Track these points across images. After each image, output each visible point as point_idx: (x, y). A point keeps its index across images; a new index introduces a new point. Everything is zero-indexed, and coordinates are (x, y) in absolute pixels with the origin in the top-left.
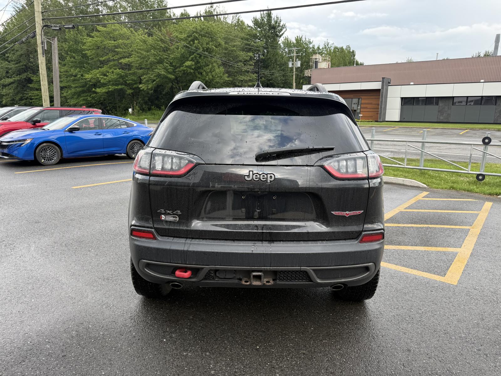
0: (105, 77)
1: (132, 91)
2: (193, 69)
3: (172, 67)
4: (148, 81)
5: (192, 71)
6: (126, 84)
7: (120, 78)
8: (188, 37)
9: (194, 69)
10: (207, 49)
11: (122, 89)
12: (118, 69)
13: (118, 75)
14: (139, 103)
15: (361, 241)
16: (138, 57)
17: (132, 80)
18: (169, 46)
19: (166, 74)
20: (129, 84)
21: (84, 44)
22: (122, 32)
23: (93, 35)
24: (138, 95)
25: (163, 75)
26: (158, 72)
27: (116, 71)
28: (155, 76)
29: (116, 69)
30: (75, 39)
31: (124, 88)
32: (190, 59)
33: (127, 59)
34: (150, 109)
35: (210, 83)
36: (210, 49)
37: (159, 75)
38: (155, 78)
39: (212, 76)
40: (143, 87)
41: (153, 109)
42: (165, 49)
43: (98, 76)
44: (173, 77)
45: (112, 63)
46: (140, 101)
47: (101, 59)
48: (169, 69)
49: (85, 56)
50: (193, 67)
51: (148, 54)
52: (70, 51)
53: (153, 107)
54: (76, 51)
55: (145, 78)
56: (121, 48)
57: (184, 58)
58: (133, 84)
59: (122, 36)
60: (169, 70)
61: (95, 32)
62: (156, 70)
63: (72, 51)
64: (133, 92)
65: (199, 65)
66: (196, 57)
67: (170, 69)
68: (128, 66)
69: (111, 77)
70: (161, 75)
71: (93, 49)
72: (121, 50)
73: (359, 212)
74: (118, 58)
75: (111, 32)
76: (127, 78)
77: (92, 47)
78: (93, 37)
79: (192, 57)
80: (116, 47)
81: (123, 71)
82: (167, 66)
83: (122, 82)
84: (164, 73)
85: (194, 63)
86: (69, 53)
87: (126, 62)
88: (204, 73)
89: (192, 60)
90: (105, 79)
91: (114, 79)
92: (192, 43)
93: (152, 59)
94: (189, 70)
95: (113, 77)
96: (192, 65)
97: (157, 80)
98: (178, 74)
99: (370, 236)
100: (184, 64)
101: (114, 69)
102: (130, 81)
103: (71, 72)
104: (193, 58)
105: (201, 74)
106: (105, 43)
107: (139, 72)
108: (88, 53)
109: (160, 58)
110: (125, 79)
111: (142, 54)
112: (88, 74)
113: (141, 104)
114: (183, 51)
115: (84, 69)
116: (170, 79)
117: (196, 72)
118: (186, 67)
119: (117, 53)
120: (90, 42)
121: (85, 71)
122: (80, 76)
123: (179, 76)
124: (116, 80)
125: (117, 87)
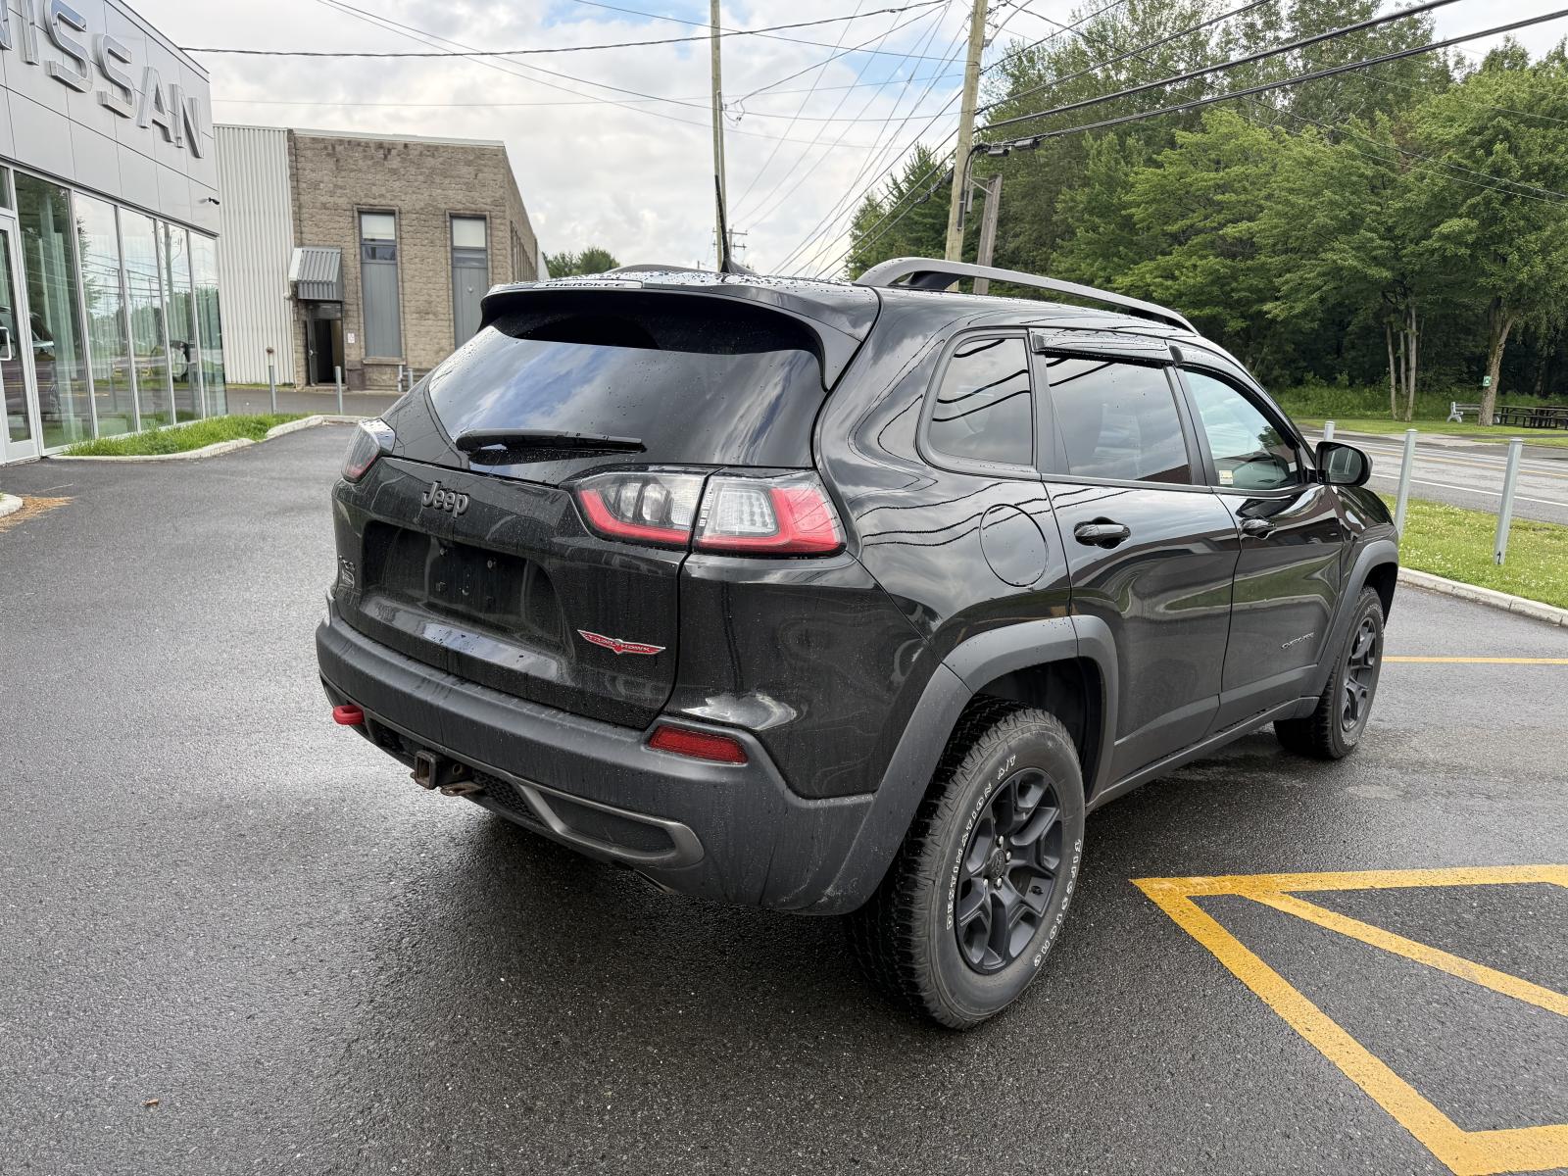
0: (1169, 283)
1: (1244, 325)
2: (1467, 246)
3: (1387, 243)
4: (1296, 290)
5: (1463, 251)
6: (1229, 304)
7: (1213, 283)
8: (1472, 132)
9: (1474, 246)
10: (1543, 170)
11: (1214, 316)
12: (1211, 257)
13: (1211, 274)
14: (1262, 362)
15: (650, 742)
16: (1278, 214)
17: (1250, 289)
18: (1393, 170)
19: (1360, 267)
20: (1239, 301)
21: (1128, 187)
22: (1244, 141)
23: (1160, 158)
24: (1265, 337)
25: (1351, 268)
26: (1334, 261)
27: (1204, 261)
28: (1320, 275)
29: (1205, 257)
30: (1109, 176)
31: (1220, 314)
32: (1464, 209)
33: (1244, 225)
34: (1299, 382)
35: (1535, 290)
36: (1557, 169)
37: (1336, 272)
38: (1319, 282)
39: (1550, 267)
40: (1277, 311)
41: (1308, 382)
42: (1378, 183)
43: (1149, 279)
44: (1386, 274)
45: (1196, 240)
46: (1266, 354)
47: (1169, 228)
48: (1375, 248)
49: (1128, 224)
50: (1470, 239)
51: (1313, 203)
52: (1091, 213)
53: (1310, 376)
54: (1105, 211)
55: (1286, 282)
56: (1234, 191)
57: (1441, 206)
58: (1249, 303)
59: (1244, 155)
60: (1374, 253)
61: (1167, 151)
62: (1330, 255)
63: (1097, 210)
64: (1248, 327)
65: (1497, 229)
66: (1488, 202)
67: (1381, 247)
68: (1246, 247)
69: (1185, 283)
70: (1342, 269)
71: (1154, 200)
72: (1234, 197)
73: (651, 649)
74: (1219, 224)
75: (1214, 147)
76: (1234, 285)
77: (1152, 195)
78: (1159, 165)
79: (1473, 201)
80: (1222, 188)
81: (1229, 262)
82: (1372, 240)
83: (1218, 296)
84: (1355, 263)
85: (1475, 223)
86: (1086, 216)
87: (1237, 235)
88: (1514, 258)
89: (1472, 213)
90: (1168, 288)
91: (1194, 286)
92: (1480, 152)
93: (1321, 218)
94: (1451, 249)
95: (1191, 281)
96: (1470, 232)
97: (1324, 288)
98: (1409, 263)
99: (683, 734)
100: (1438, 229)
101: (1199, 256)
102: (1244, 294)
103: (1080, 270)
104: (1474, 206)
105: (1505, 260)
106: (1188, 180)
107: (1271, 263)
108: (1138, 213)
109: (1350, 214)
110: (1228, 288)
111: (1293, 206)
112: (1126, 274)
113: (1267, 367)
114: (1441, 183)
115: (1116, 259)
116: (1375, 283)
117: (1480, 253)
118: (1445, 237)
119: (1220, 207)
120: (1147, 180)
121: (1119, 266)
122: (1100, 280)
123: (1413, 271)
124: (1200, 290)
125: (1197, 313)
